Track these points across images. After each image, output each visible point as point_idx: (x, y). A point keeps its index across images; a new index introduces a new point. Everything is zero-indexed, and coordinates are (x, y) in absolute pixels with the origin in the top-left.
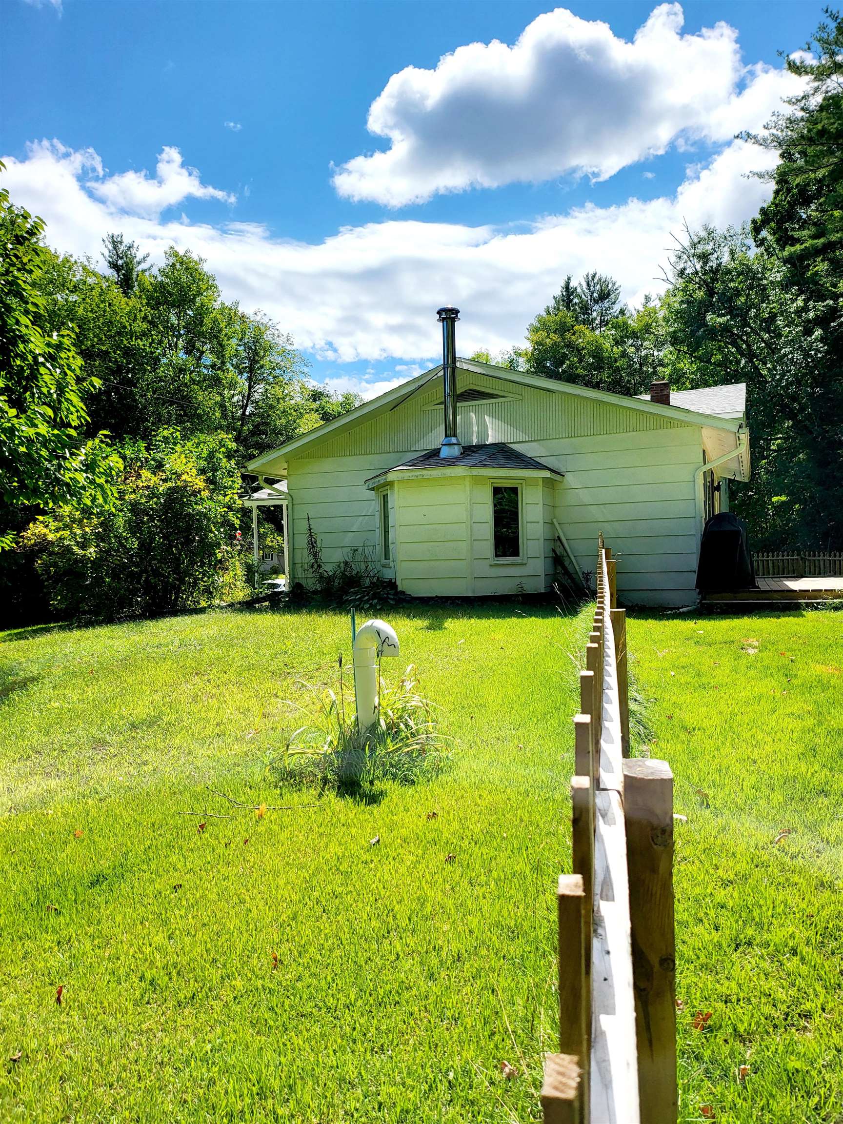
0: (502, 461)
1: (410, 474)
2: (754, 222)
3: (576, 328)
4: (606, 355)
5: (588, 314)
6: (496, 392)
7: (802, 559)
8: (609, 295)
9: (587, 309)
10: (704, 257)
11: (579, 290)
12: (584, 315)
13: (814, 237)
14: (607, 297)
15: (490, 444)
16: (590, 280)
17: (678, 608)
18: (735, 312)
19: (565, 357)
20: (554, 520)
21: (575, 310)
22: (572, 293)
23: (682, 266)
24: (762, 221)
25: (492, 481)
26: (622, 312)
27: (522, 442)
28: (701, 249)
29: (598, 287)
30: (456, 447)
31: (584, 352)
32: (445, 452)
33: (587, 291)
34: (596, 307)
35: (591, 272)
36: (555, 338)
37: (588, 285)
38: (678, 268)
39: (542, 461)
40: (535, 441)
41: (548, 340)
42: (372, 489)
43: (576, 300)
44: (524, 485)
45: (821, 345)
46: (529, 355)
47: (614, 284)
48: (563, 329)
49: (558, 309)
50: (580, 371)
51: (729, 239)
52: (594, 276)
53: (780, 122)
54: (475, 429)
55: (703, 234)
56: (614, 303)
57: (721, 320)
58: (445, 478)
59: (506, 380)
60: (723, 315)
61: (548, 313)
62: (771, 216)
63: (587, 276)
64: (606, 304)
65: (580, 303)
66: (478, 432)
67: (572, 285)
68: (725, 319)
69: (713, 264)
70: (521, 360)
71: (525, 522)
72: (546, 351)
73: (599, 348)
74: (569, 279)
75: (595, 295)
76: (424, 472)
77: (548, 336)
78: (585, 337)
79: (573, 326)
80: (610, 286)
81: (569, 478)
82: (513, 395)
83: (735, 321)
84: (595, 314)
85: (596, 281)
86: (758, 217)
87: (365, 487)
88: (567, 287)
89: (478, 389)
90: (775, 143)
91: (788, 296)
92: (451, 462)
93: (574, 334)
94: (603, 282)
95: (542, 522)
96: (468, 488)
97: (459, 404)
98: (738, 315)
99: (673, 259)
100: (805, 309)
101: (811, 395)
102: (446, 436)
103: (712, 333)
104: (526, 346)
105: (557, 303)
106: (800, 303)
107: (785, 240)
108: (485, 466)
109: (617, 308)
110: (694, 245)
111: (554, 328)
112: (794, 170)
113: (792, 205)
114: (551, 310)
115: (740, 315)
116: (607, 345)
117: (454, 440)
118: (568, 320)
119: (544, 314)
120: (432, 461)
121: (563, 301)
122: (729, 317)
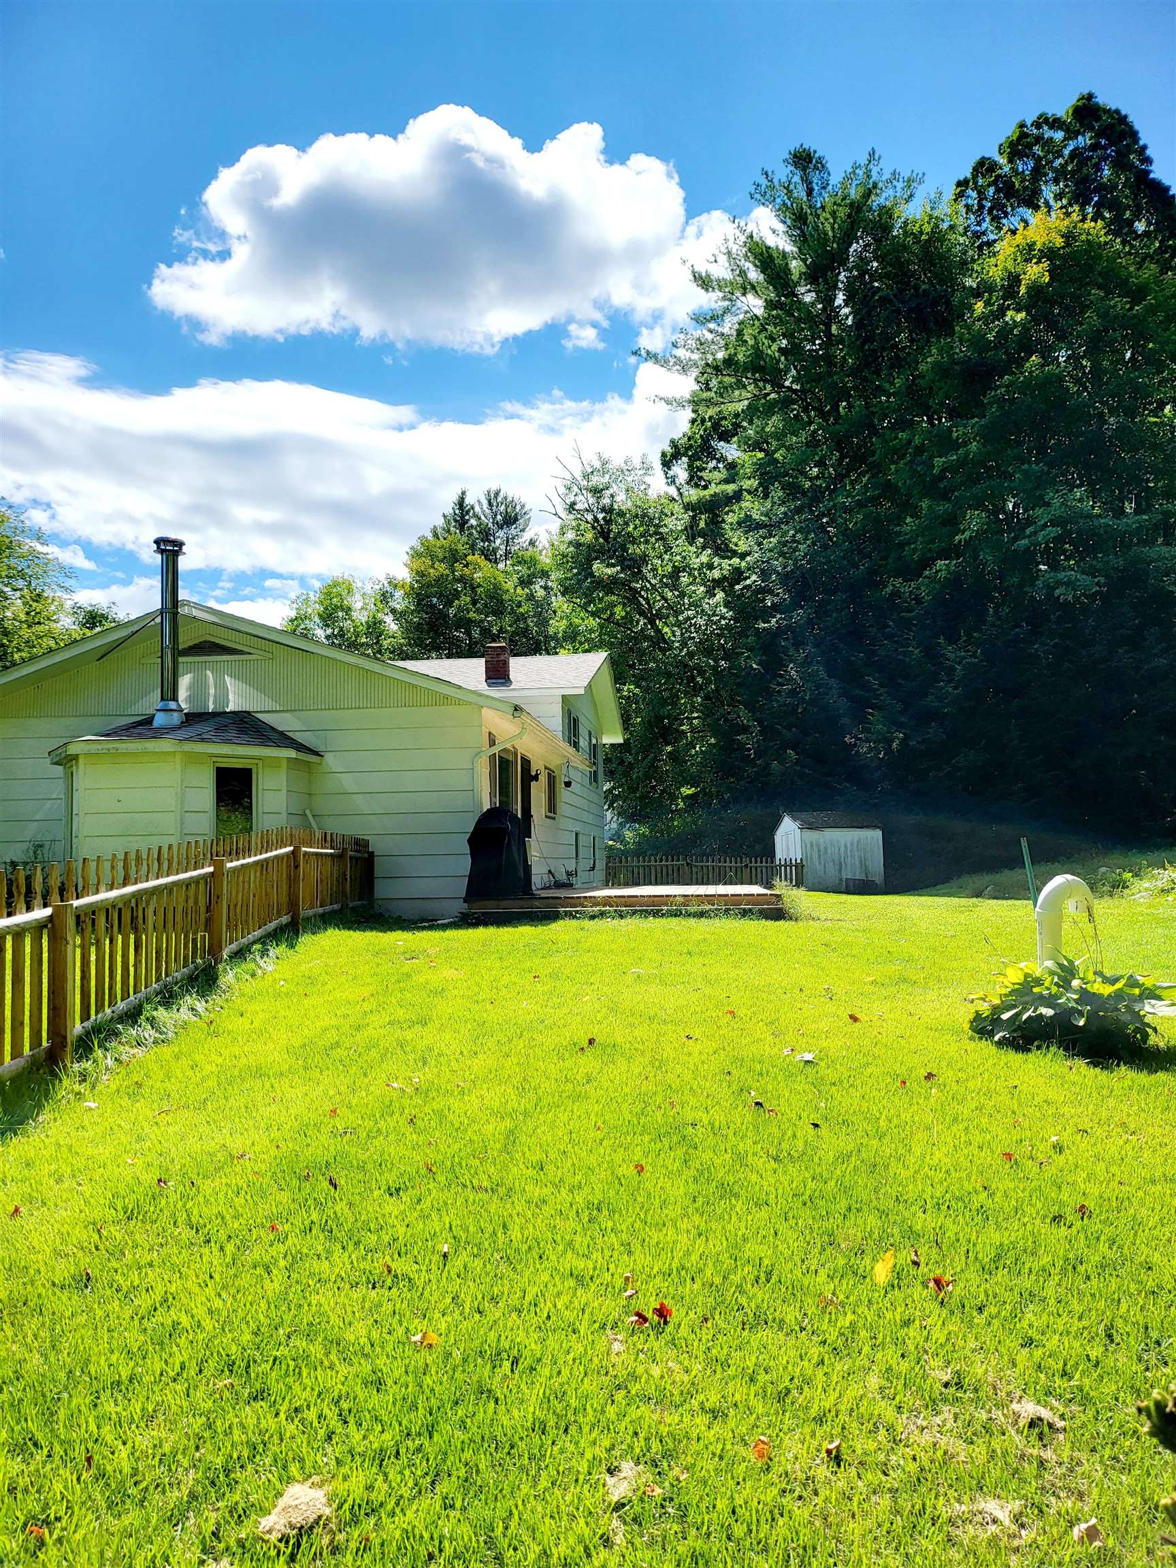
0: (232, 734)
1: (100, 747)
2: (664, 455)
3: (470, 558)
4: (506, 597)
5: (489, 541)
6: (239, 647)
7: (688, 864)
8: (516, 520)
9: (487, 534)
10: (597, 492)
11: (477, 509)
12: (482, 541)
13: (727, 481)
14: (514, 522)
15: (231, 712)
16: (493, 498)
17: (436, 920)
18: (626, 563)
19: (456, 595)
20: (308, 812)
21: (471, 534)
22: (468, 513)
23: (572, 499)
24: (672, 455)
25: (215, 759)
26: (532, 543)
27: (276, 711)
28: (596, 480)
29: (502, 508)
30: (175, 714)
31: (479, 590)
32: (160, 720)
33: (488, 511)
34: (501, 533)
35: (494, 488)
36: (442, 568)
37: (490, 504)
38: (568, 501)
39: (298, 737)
40: (287, 711)
41: (432, 571)
42: (57, 763)
43: (473, 522)
44: (260, 765)
45: (725, 610)
46: (407, 588)
47: (523, 506)
48: (453, 557)
49: (449, 531)
50: (472, 615)
51: (627, 473)
52: (497, 494)
53: (689, 342)
54: (212, 691)
55: (597, 464)
56: (523, 530)
57: (609, 571)
58: (146, 753)
59: (247, 633)
60: (613, 566)
61: (436, 536)
62: (682, 450)
63: (489, 492)
64: (513, 531)
65: (479, 525)
66: (215, 696)
67: (467, 501)
68: (614, 570)
69: (606, 501)
70: (399, 594)
71: (260, 811)
72: (429, 585)
73: (497, 587)
74: (463, 493)
75: (499, 517)
76: (117, 745)
77: (432, 567)
78: (482, 572)
79: (466, 556)
80: (518, 508)
81: (329, 757)
82: (261, 652)
83: (626, 574)
84: (498, 542)
85: (499, 499)
86: (669, 450)
87: (48, 761)
88: (461, 503)
89: (218, 641)
90: (678, 367)
91: (693, 549)
92: (159, 733)
93: (467, 566)
94: (511, 504)
95: (284, 814)
96: (178, 766)
97: (181, 659)
98: (629, 568)
99: (562, 490)
100: (711, 567)
101: (715, 668)
102: (162, 699)
103: (599, 584)
104: (404, 574)
105: (449, 523)
106: (704, 558)
107: (695, 479)
108: (203, 740)
109: (527, 536)
110: (586, 476)
111: (441, 556)
112: (703, 400)
113: (706, 440)
114: (439, 531)
115: (635, 565)
116: (509, 586)
117: (173, 705)
118: (460, 547)
119: (430, 536)
120: (140, 729)
121: (456, 521)
122: (619, 568)
